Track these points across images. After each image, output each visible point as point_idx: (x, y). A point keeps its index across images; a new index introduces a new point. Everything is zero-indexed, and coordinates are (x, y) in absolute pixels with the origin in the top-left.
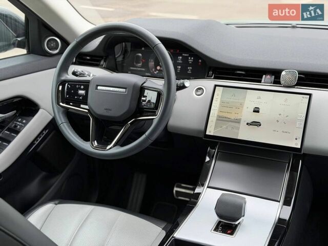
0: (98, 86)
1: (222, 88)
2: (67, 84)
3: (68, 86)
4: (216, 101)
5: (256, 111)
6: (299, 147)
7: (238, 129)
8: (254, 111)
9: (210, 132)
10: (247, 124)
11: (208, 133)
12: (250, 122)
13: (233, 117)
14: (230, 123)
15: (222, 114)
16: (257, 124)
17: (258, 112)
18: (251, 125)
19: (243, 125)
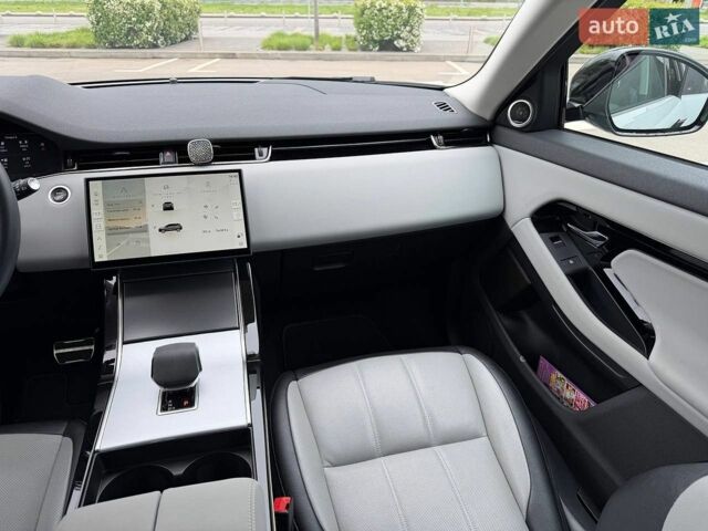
1: (100, 182)
4: (97, 204)
5: (168, 207)
6: (245, 246)
7: (148, 241)
8: (165, 209)
9: (100, 256)
10: (160, 230)
11: (97, 259)
12: (163, 226)
13: (133, 224)
14: (131, 235)
15: (112, 224)
16: (176, 227)
17: (171, 208)
18: (166, 231)
19: (154, 234)
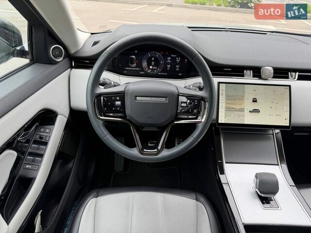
0: (136, 96)
1: (225, 84)
2: (102, 97)
3: (103, 99)
4: (222, 95)
5: (255, 101)
6: (288, 125)
7: (243, 116)
8: (253, 101)
9: (221, 120)
10: (250, 112)
11: (220, 122)
12: (251, 110)
13: (238, 107)
14: (236, 112)
15: (228, 106)
16: (256, 111)
17: (256, 101)
18: (252, 112)
19: (246, 112)
